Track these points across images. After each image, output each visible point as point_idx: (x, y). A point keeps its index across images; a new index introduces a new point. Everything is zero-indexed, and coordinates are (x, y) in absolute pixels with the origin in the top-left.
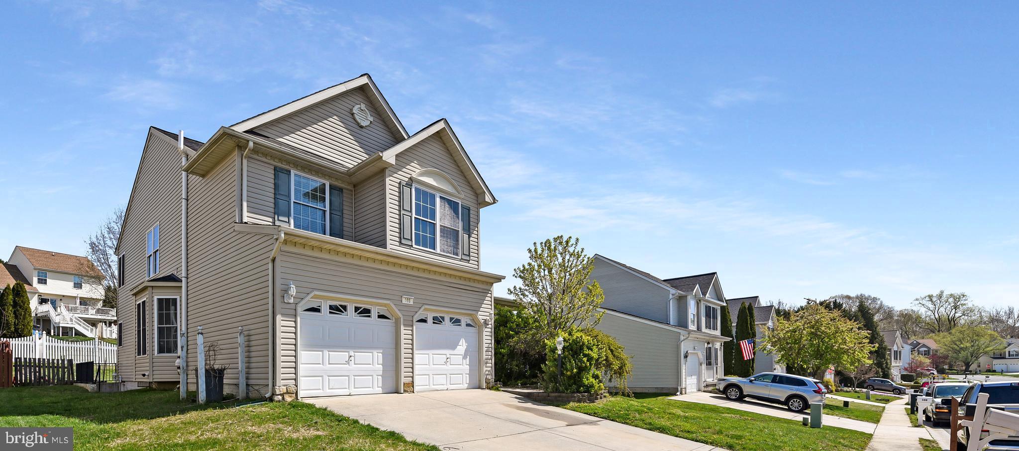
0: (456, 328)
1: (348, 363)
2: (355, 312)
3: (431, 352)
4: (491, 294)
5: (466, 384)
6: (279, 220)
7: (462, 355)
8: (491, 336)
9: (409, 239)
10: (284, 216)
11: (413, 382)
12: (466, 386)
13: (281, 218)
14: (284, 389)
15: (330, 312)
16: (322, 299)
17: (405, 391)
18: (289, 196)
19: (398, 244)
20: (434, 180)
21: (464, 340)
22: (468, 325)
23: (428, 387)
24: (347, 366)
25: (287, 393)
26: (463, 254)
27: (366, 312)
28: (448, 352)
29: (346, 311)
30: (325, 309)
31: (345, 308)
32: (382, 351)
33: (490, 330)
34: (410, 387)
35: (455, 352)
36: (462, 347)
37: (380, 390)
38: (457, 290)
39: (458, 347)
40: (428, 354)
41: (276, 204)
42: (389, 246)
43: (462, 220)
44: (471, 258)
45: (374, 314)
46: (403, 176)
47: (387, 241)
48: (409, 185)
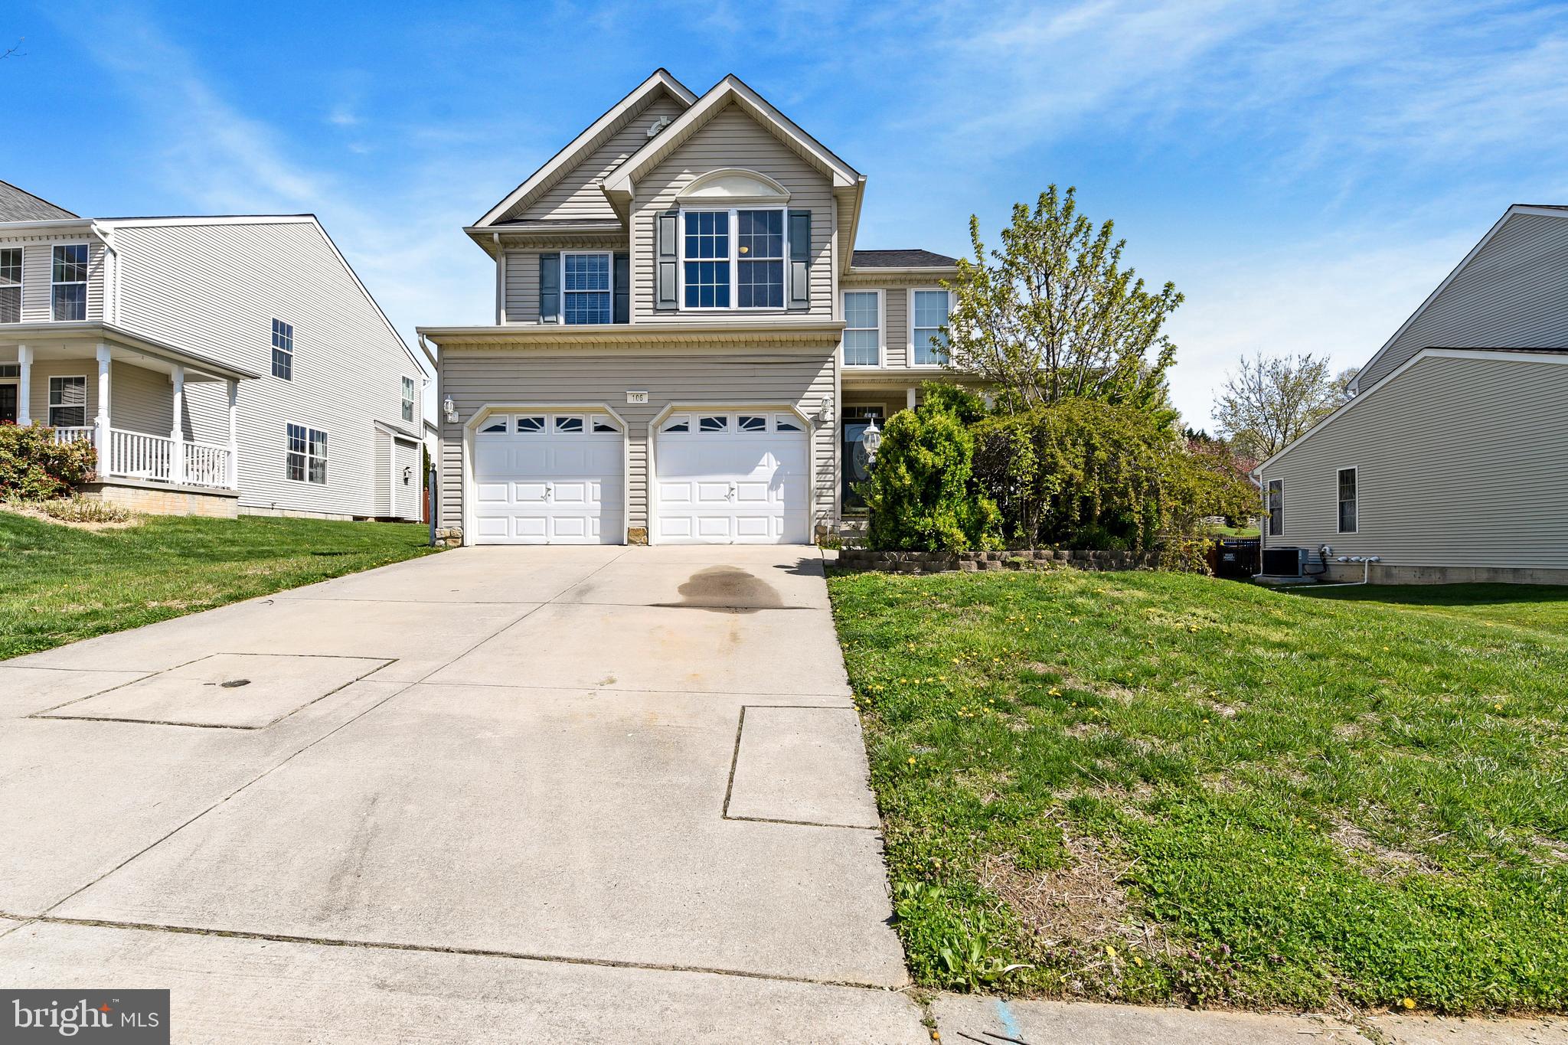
0: (755, 435)
1: (544, 499)
2: (558, 425)
3: (695, 480)
4: (834, 362)
5: (778, 534)
6: (545, 322)
7: (767, 482)
8: (834, 444)
9: (672, 301)
10: (550, 314)
11: (647, 529)
12: (776, 538)
13: (547, 319)
14: (446, 532)
15: (520, 430)
16: (506, 412)
17: (630, 542)
18: (558, 287)
19: (651, 312)
20: (724, 187)
21: (772, 457)
22: (781, 428)
23: (689, 537)
24: (544, 503)
25: (451, 537)
26: (793, 300)
27: (575, 424)
28: (733, 479)
29: (543, 425)
30: (512, 426)
31: (541, 421)
32: (600, 481)
33: (830, 432)
34: (641, 536)
35: (750, 477)
36: (768, 466)
37: (597, 540)
38: (752, 366)
39: (757, 468)
40: (689, 483)
41: (542, 302)
42: (633, 319)
43: (791, 239)
44: (813, 303)
45: (588, 425)
46: (662, 202)
47: (633, 312)
48: (673, 213)
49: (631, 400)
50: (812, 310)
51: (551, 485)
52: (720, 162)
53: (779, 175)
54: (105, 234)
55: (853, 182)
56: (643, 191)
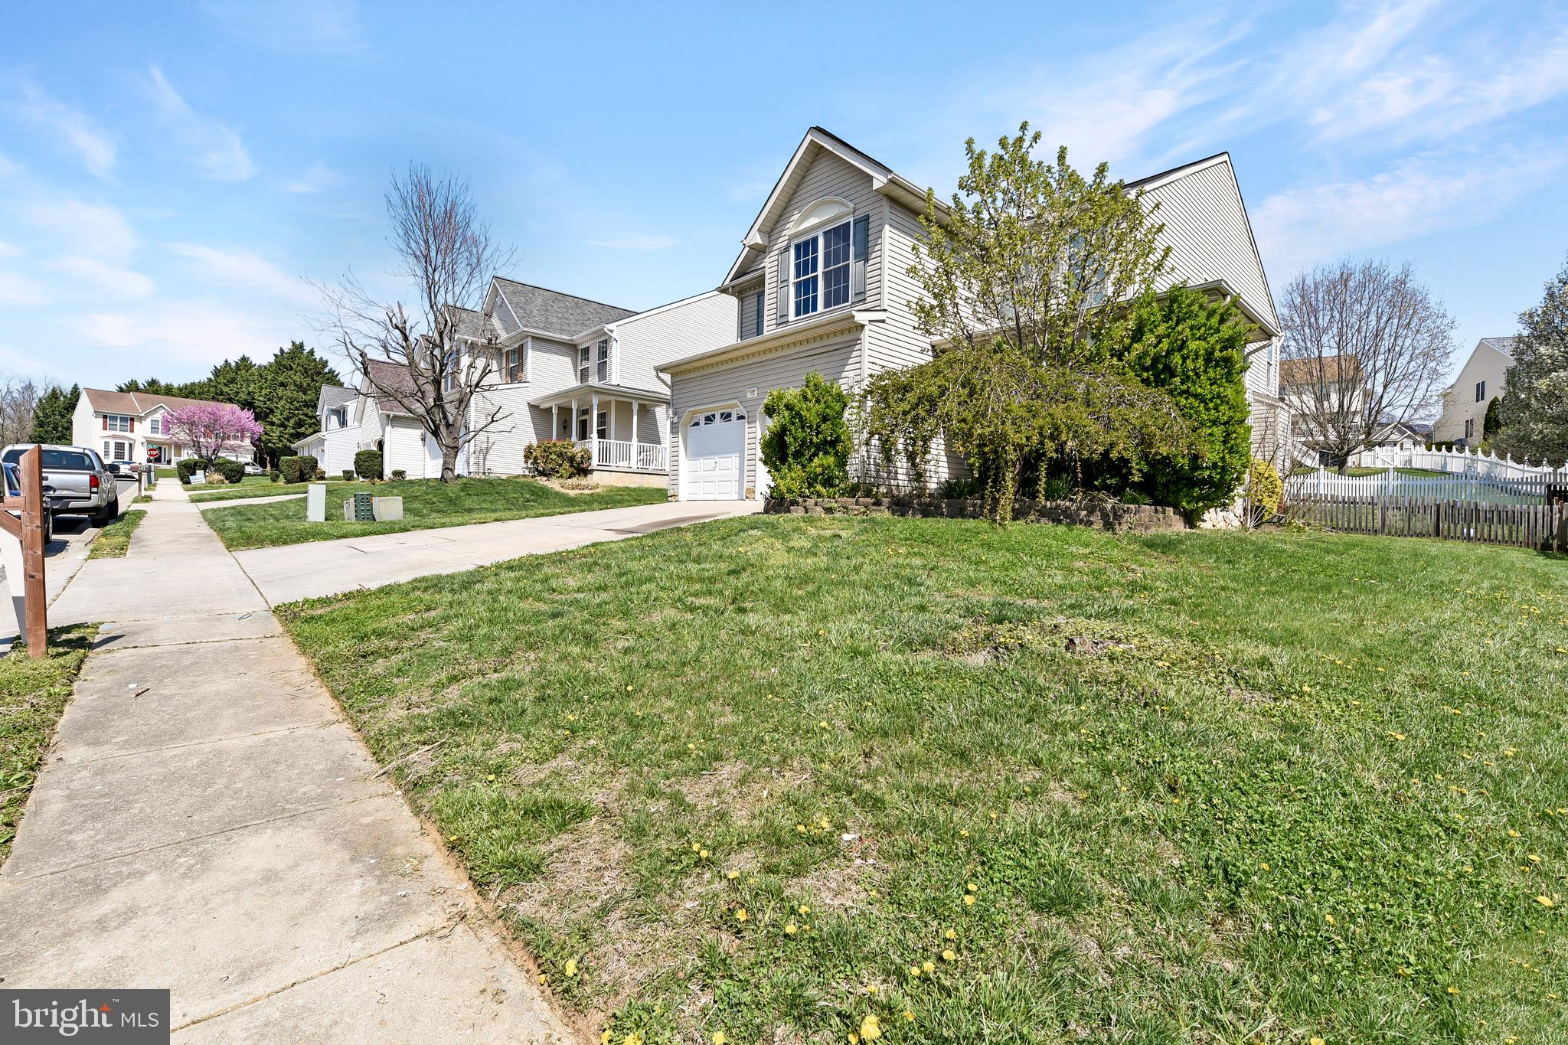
1: (715, 468)
2: (721, 418)
4: (861, 344)
9: (787, 314)
11: (755, 488)
15: (705, 424)
16: (699, 413)
17: (747, 497)
19: (774, 326)
20: (815, 217)
24: (714, 472)
26: (856, 294)
27: (729, 416)
29: (715, 419)
30: (702, 421)
31: (714, 416)
34: (752, 493)
42: (765, 333)
43: (854, 244)
44: (868, 293)
45: (734, 417)
46: (782, 243)
47: (766, 329)
48: (787, 249)
49: (749, 396)
50: (869, 299)
51: (717, 460)
52: (812, 198)
53: (845, 194)
54: (612, 331)
55: (885, 181)
56: (773, 238)
